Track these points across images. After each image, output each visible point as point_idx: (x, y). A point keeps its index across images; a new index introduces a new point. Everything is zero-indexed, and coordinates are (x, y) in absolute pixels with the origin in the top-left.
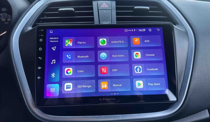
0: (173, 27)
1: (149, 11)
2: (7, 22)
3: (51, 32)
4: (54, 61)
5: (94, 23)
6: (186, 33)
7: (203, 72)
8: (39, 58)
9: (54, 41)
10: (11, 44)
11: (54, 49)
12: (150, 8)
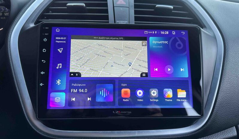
0: (200, 30)
1: (173, 11)
2: (3, 17)
3: (58, 31)
4: (60, 66)
5: (108, 22)
6: (215, 38)
7: (233, 83)
8: (43, 61)
9: (60, 42)
10: (9, 44)
11: (60, 51)
12: (173, 8)
